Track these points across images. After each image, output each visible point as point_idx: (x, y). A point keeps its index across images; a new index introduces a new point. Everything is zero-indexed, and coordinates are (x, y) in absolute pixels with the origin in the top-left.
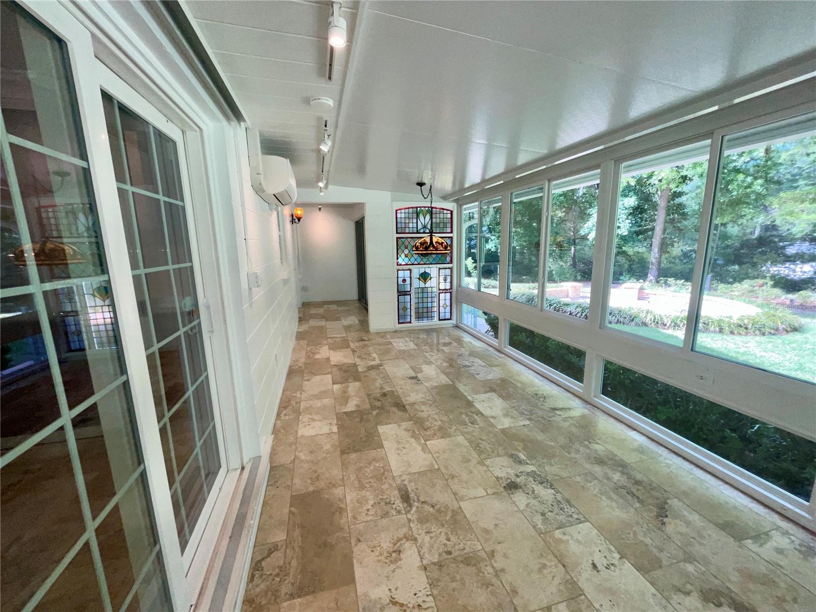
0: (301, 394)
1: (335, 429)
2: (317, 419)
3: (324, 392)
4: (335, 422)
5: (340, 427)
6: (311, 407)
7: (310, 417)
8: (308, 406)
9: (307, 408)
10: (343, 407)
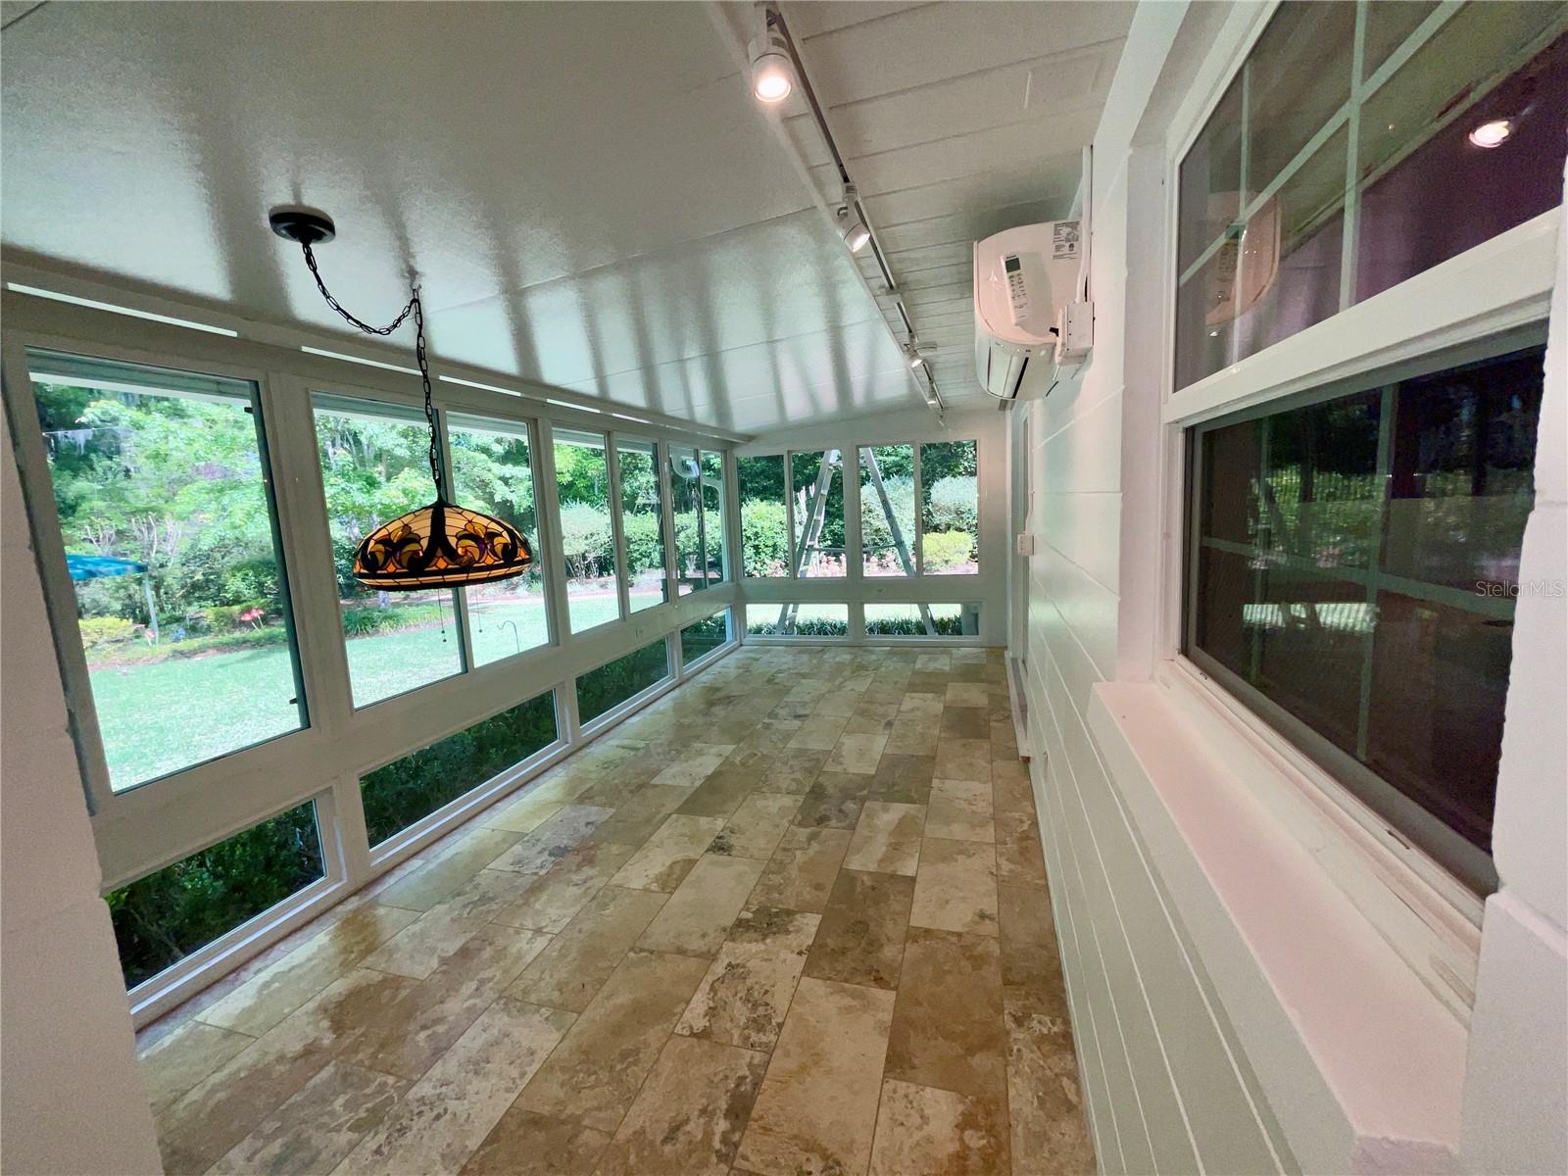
0: (998, 866)
1: (936, 783)
2: (962, 802)
3: (944, 859)
4: (933, 792)
5: (928, 783)
6: (973, 827)
7: (974, 808)
8: (978, 830)
9: (982, 825)
10: (912, 812)
